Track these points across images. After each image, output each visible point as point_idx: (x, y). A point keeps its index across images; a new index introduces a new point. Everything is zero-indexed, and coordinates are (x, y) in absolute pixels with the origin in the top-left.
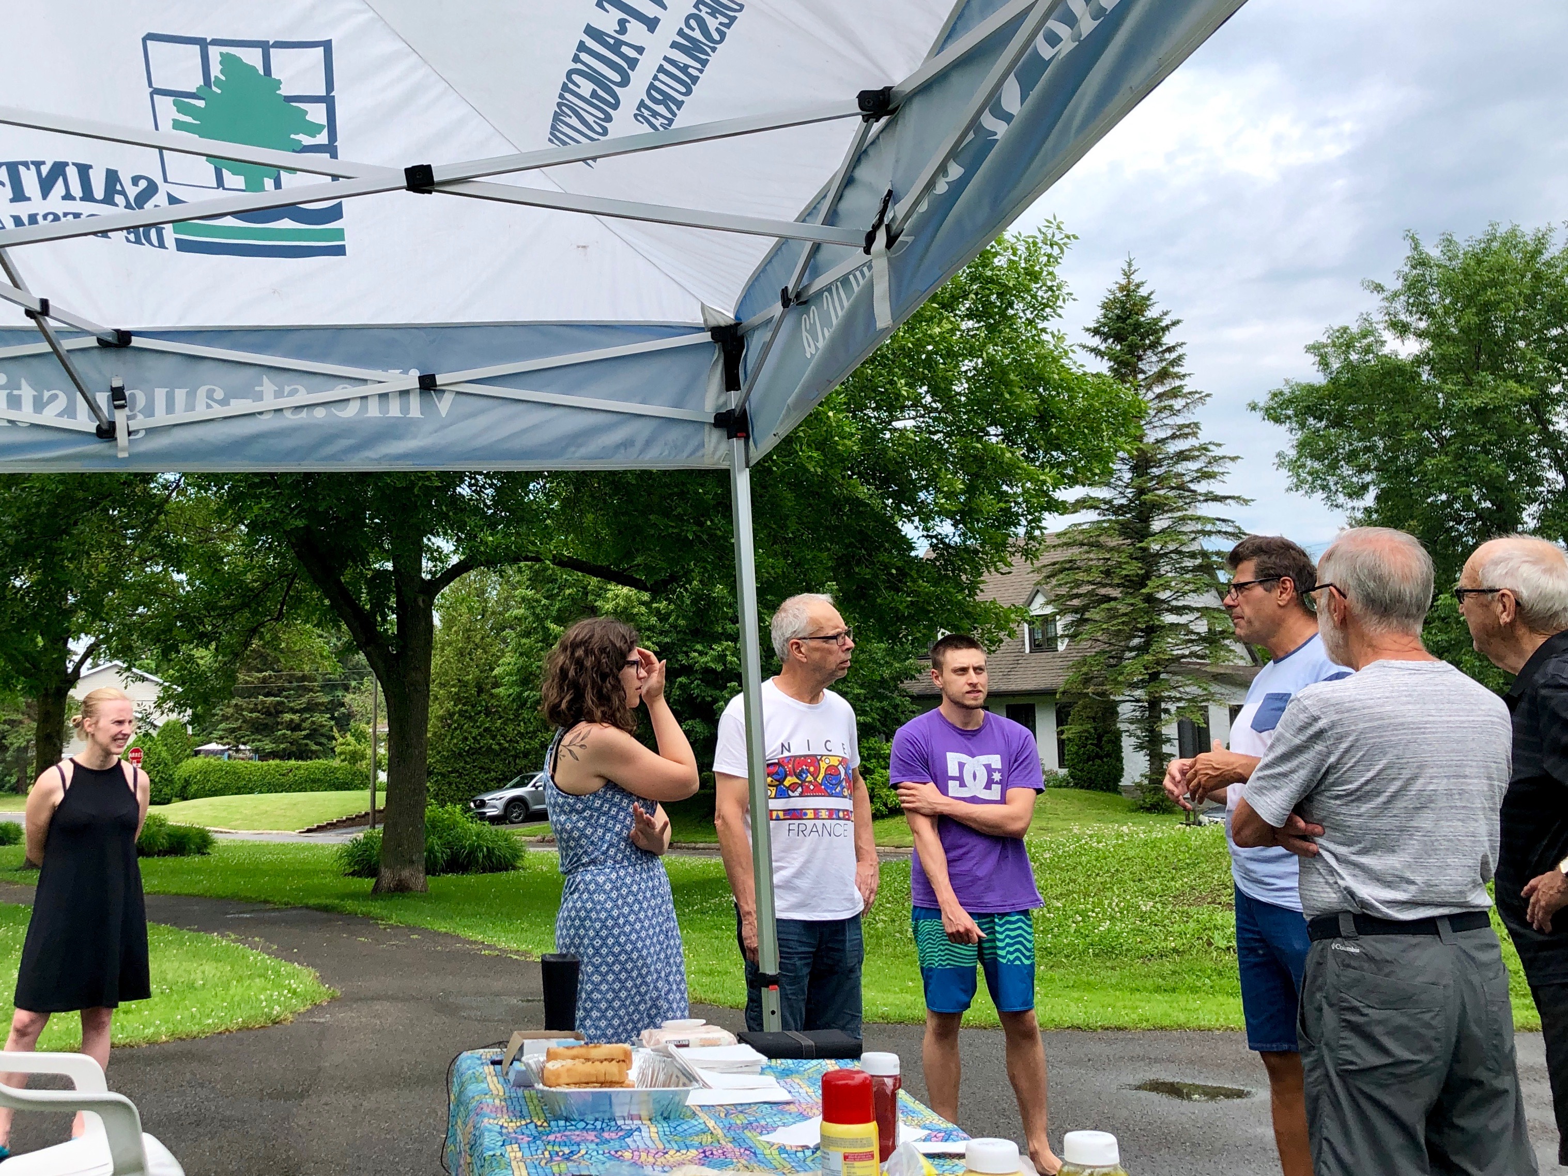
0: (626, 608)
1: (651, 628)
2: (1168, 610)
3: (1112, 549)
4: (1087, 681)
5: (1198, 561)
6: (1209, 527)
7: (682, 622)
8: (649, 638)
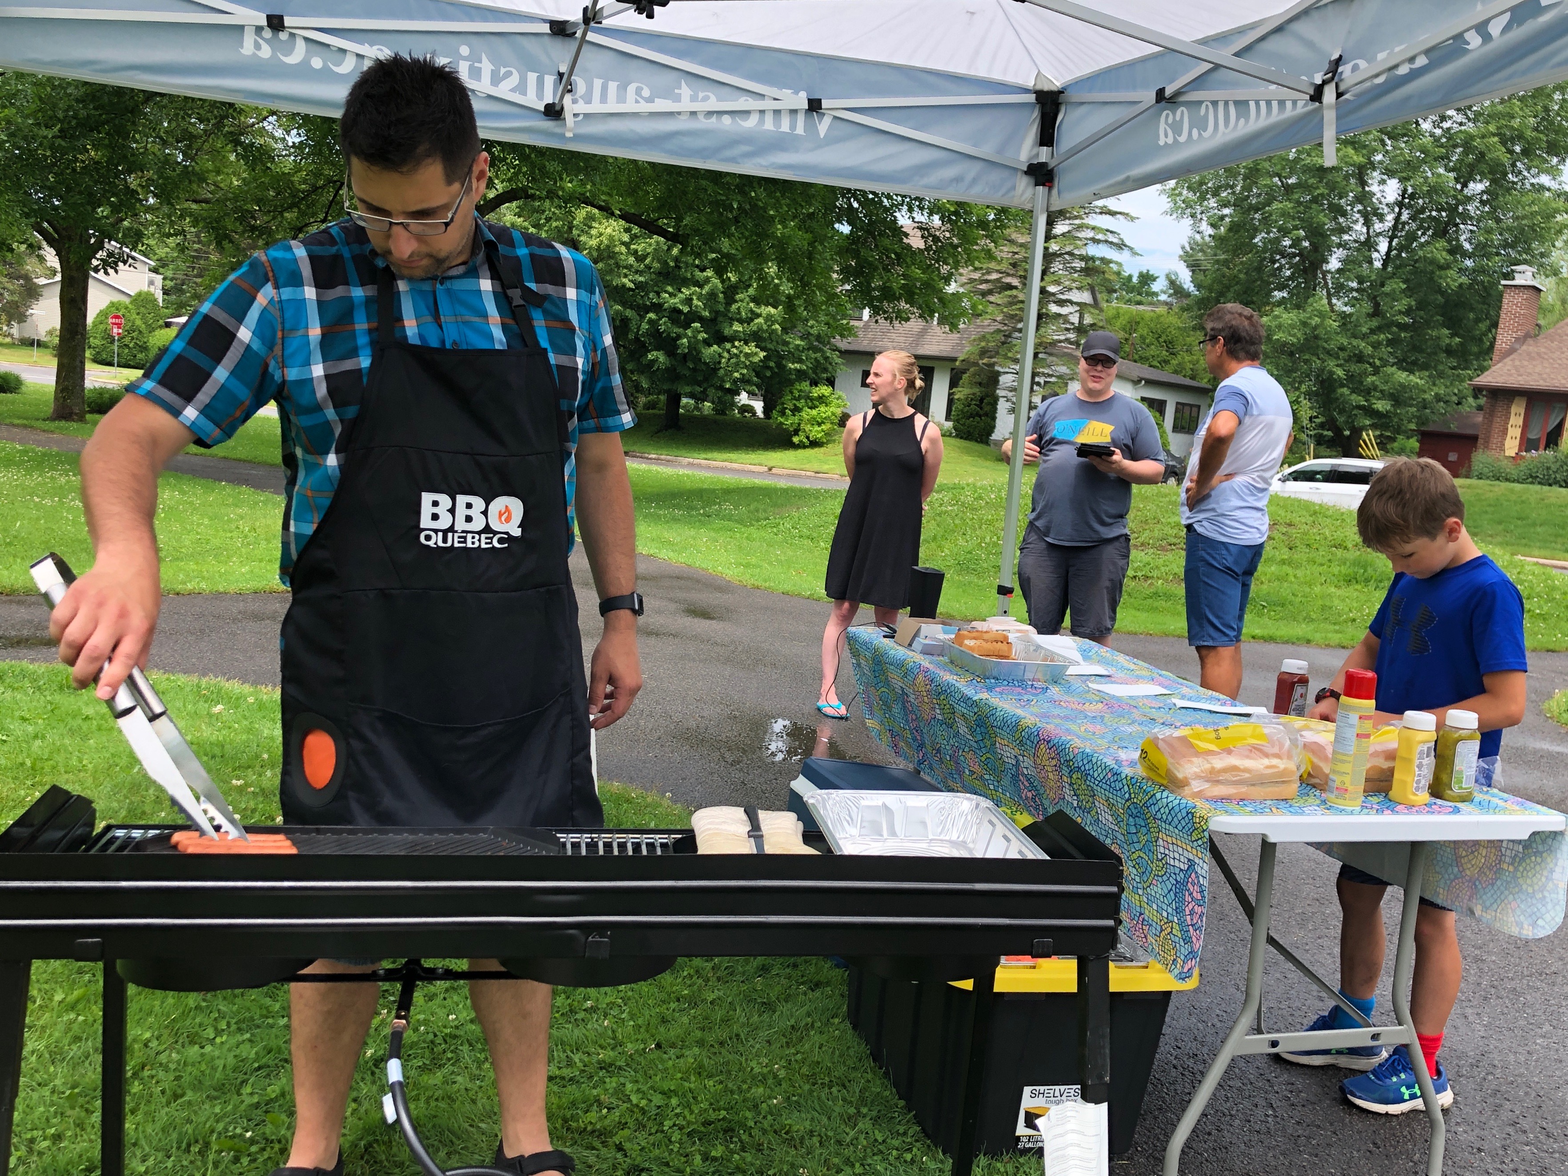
0: (608, 247)
1: (629, 267)
2: (1055, 302)
3: (1022, 245)
4: (983, 353)
5: (1083, 264)
6: (1100, 237)
7: (656, 265)
8: (626, 276)
